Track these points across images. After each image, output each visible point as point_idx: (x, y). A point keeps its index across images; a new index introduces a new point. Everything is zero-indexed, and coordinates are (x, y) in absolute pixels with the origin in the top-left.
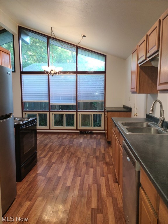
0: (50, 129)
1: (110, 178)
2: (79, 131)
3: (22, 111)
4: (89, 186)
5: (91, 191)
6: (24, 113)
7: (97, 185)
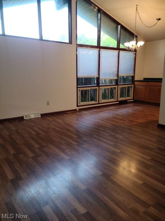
0: (99, 103)
2: (118, 102)
3: (77, 88)
6: (78, 89)
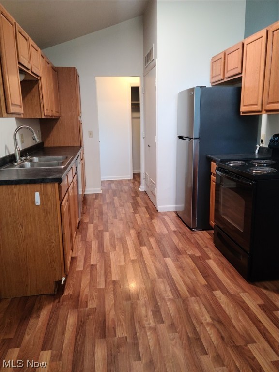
1: (82, 263)
4: (115, 248)
5: (111, 244)
7: (103, 251)
